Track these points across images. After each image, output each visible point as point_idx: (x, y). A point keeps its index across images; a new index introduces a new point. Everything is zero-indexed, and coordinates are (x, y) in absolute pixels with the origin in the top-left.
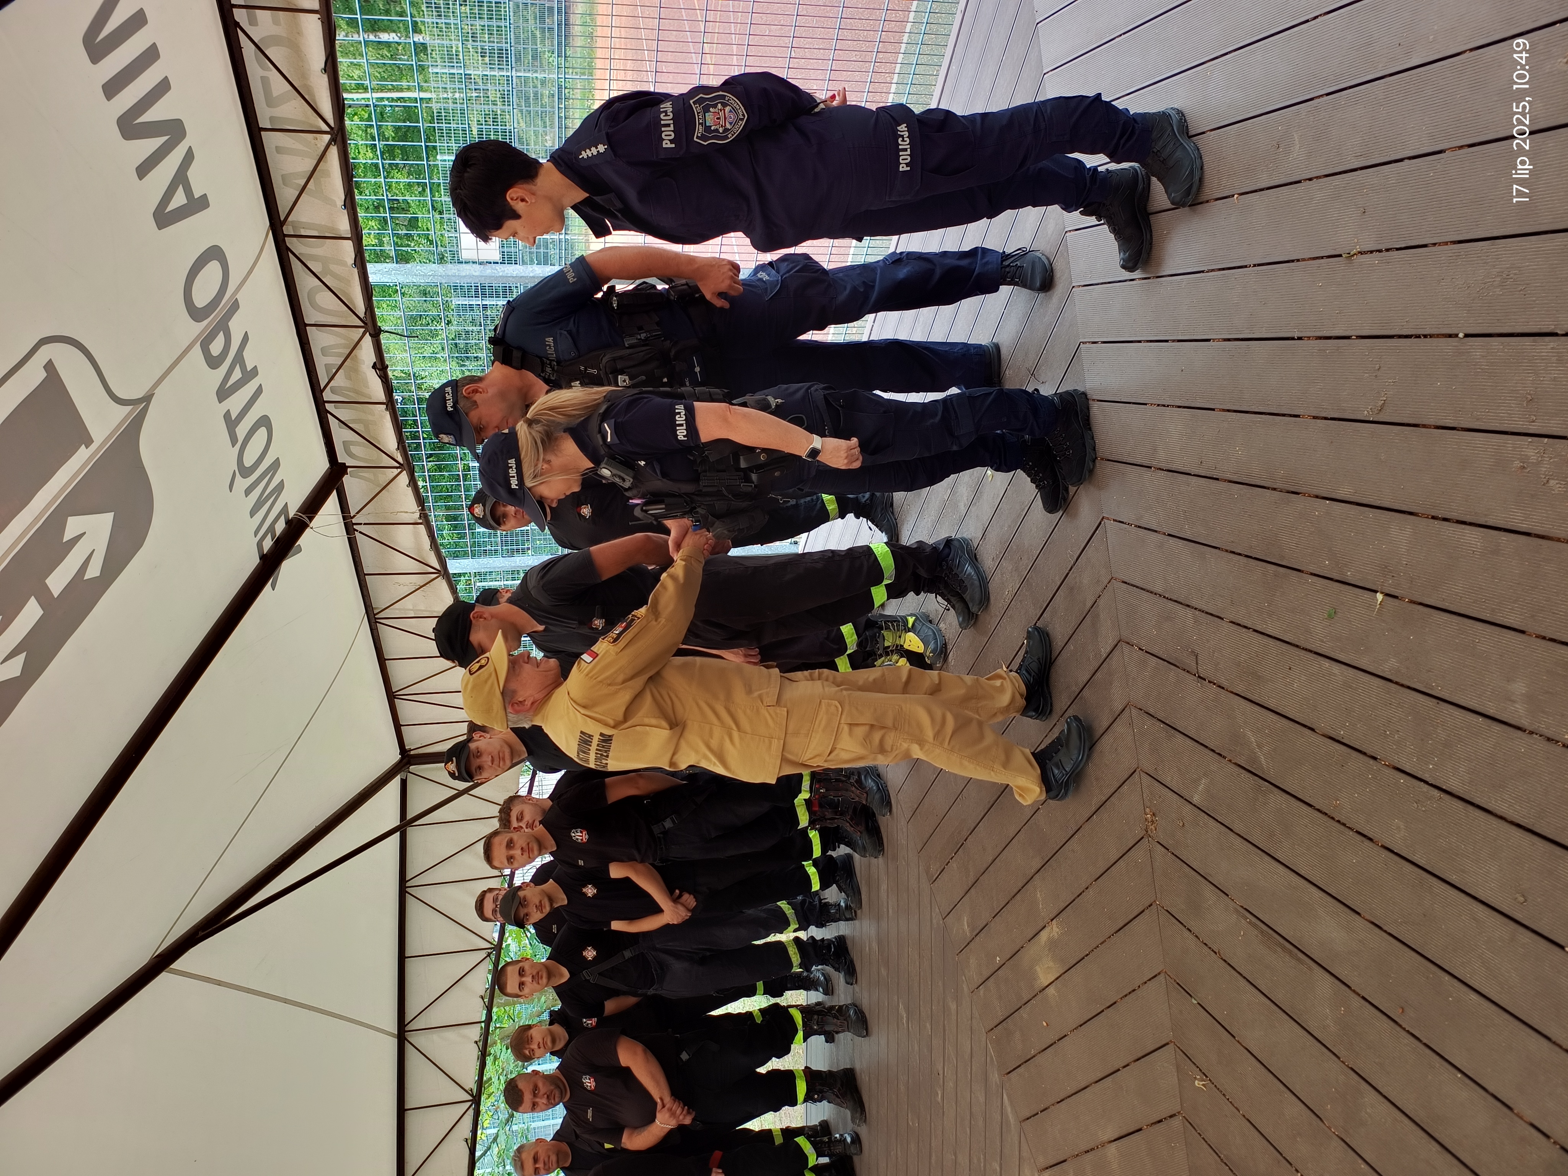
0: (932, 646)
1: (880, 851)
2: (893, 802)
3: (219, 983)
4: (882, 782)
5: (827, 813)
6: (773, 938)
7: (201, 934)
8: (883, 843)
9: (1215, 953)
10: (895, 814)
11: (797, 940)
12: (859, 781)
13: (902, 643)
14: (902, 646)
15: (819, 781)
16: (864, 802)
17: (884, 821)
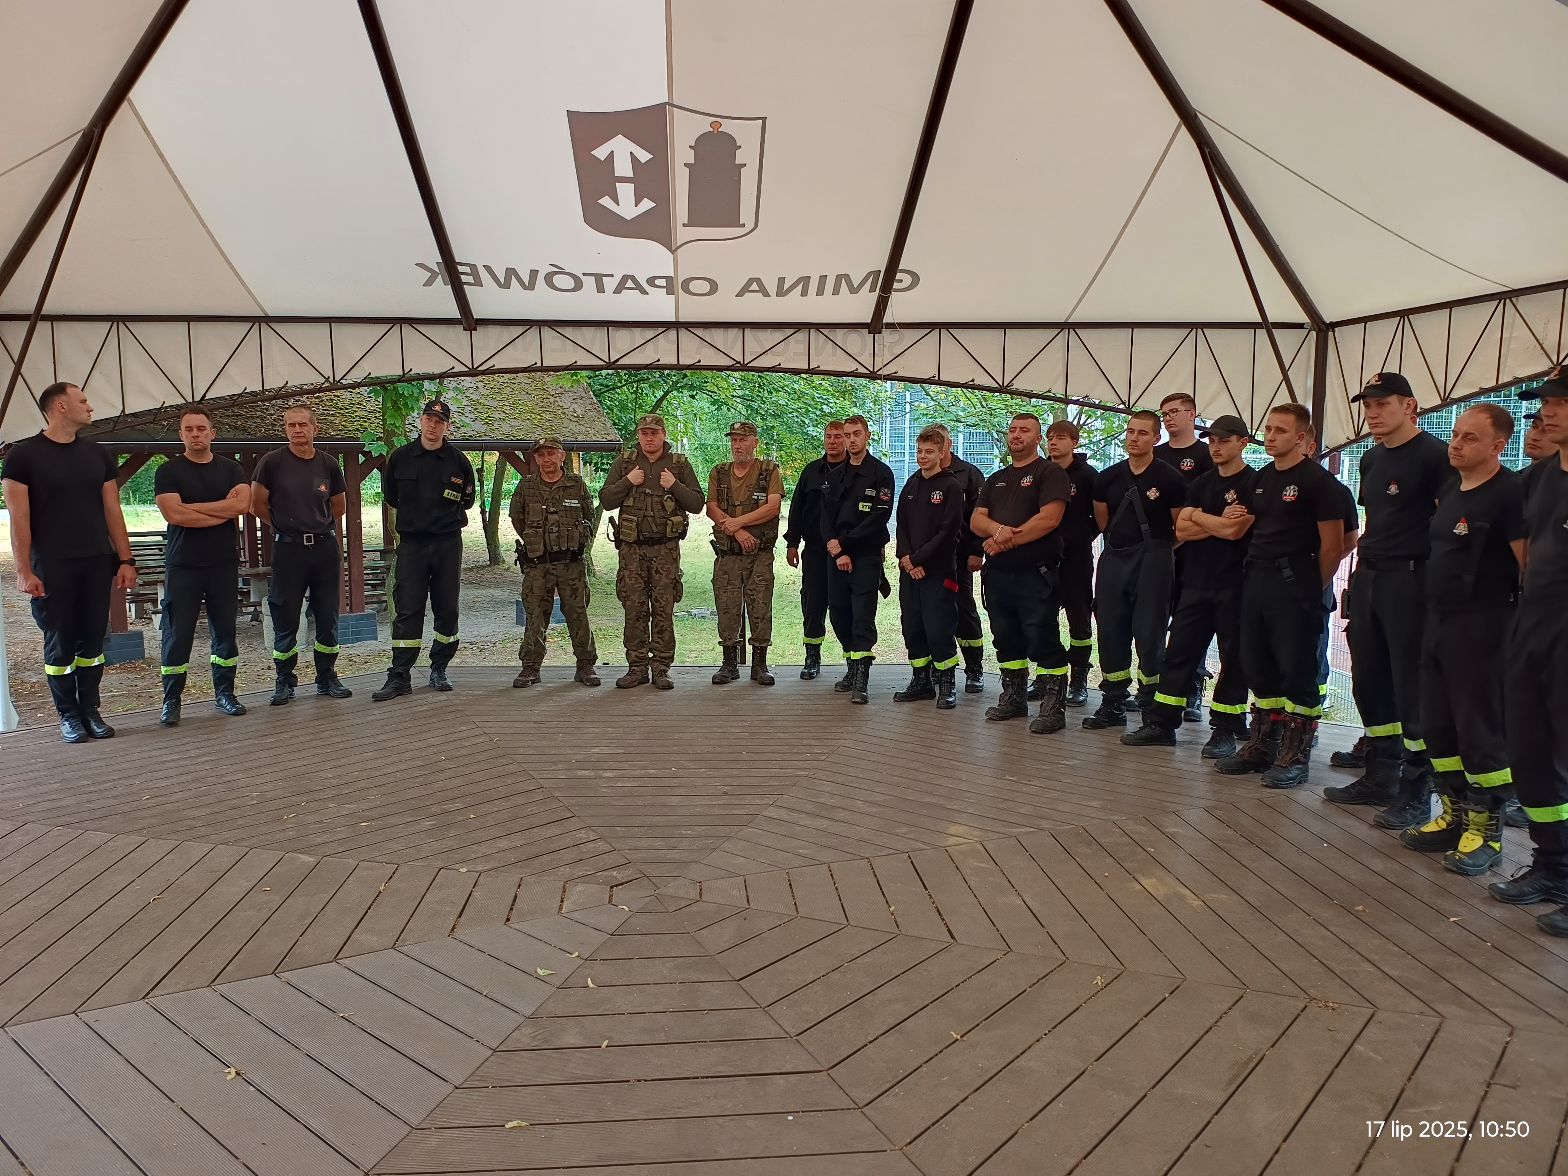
0: (1466, 859)
1: (1221, 769)
2: (1275, 790)
3: (1157, 169)
4: (1295, 784)
5: (1266, 726)
6: (1135, 659)
7: (1207, 151)
8: (1228, 774)
9: (1216, 1022)
10: (1261, 790)
11: (1129, 681)
12: (1298, 762)
13: (1470, 830)
14: (1466, 830)
15: (1304, 724)
16: (1276, 763)
17: (1256, 778)
